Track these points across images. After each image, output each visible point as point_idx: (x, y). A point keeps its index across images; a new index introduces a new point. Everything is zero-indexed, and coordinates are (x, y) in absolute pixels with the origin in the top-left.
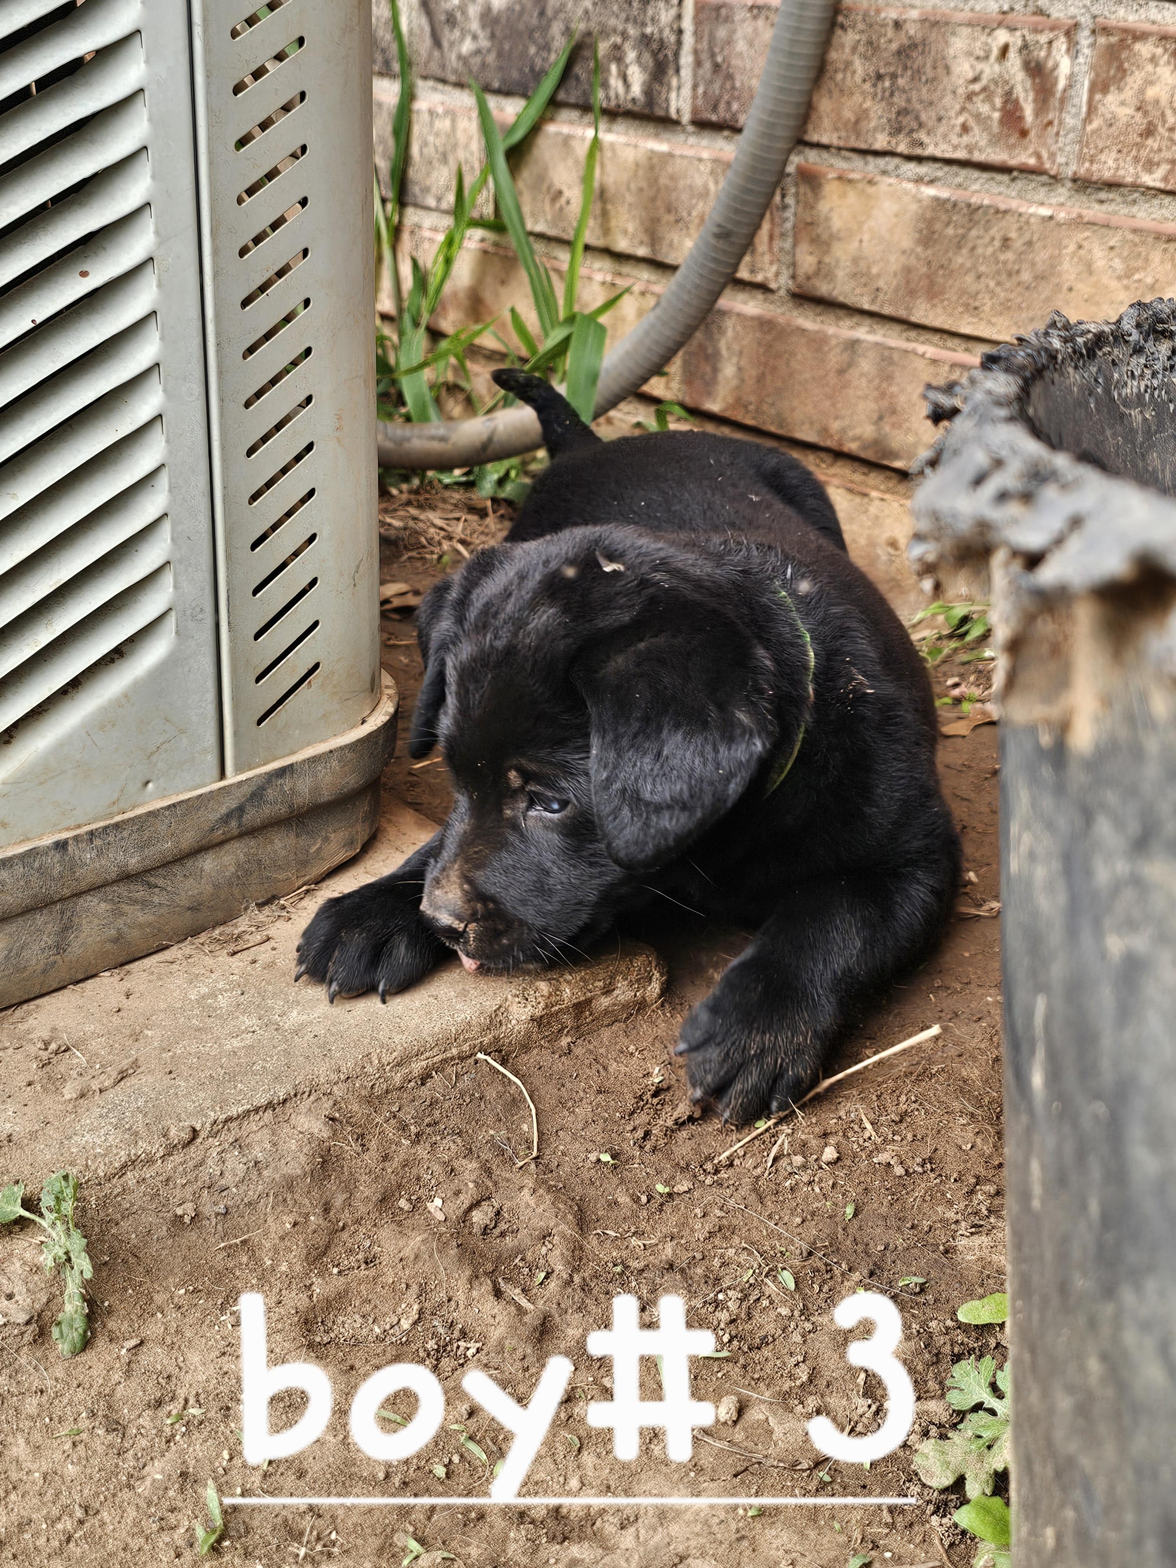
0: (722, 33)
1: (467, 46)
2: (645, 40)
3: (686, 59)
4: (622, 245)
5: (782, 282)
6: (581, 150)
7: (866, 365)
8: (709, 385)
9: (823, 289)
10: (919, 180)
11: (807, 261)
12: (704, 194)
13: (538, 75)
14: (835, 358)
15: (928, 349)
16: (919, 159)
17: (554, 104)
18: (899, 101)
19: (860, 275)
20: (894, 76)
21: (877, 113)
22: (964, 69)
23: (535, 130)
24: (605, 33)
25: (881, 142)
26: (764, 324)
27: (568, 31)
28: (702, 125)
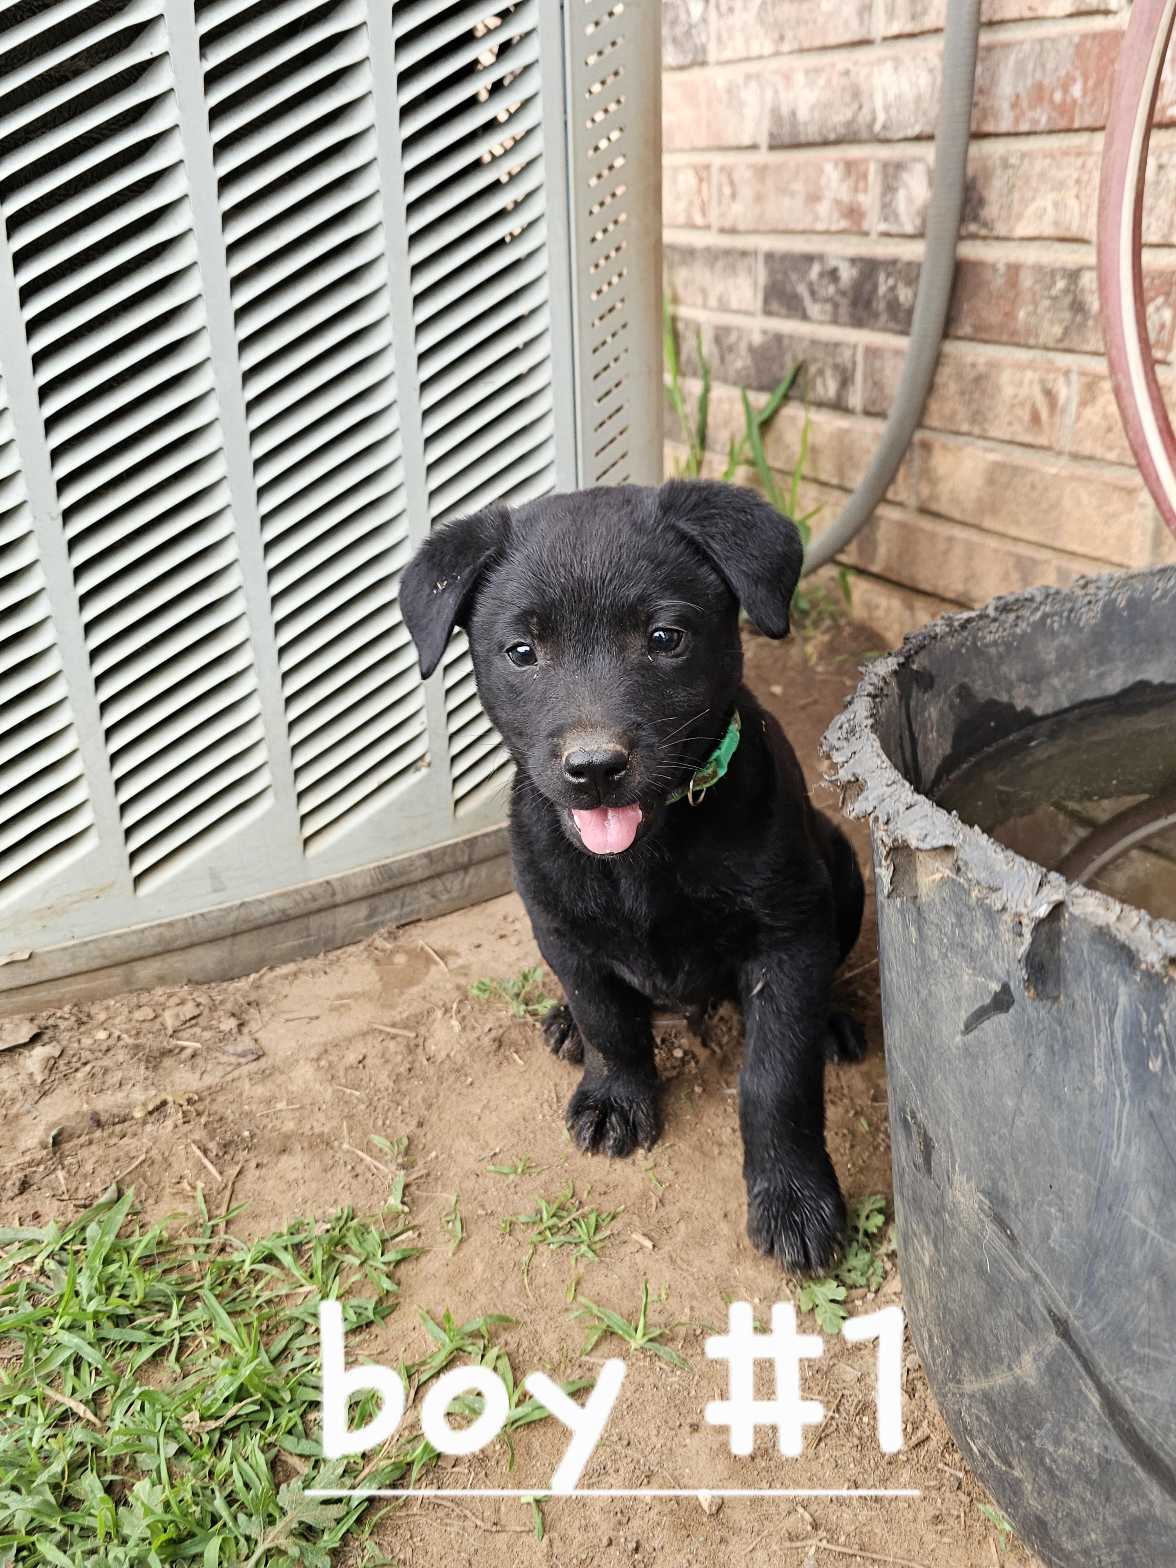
0: (878, 364)
1: (739, 364)
2: (836, 367)
3: (859, 377)
4: (824, 477)
5: (913, 502)
6: (801, 424)
7: (958, 550)
8: (872, 558)
9: (934, 507)
10: (986, 450)
11: (925, 490)
12: (868, 451)
13: (777, 382)
14: (941, 546)
15: (992, 542)
16: (986, 438)
17: (786, 398)
18: (974, 406)
19: (954, 500)
20: (971, 393)
21: (962, 412)
22: (1008, 391)
23: (775, 412)
24: (815, 360)
25: (965, 427)
26: (902, 525)
27: (794, 359)
28: (868, 413)
